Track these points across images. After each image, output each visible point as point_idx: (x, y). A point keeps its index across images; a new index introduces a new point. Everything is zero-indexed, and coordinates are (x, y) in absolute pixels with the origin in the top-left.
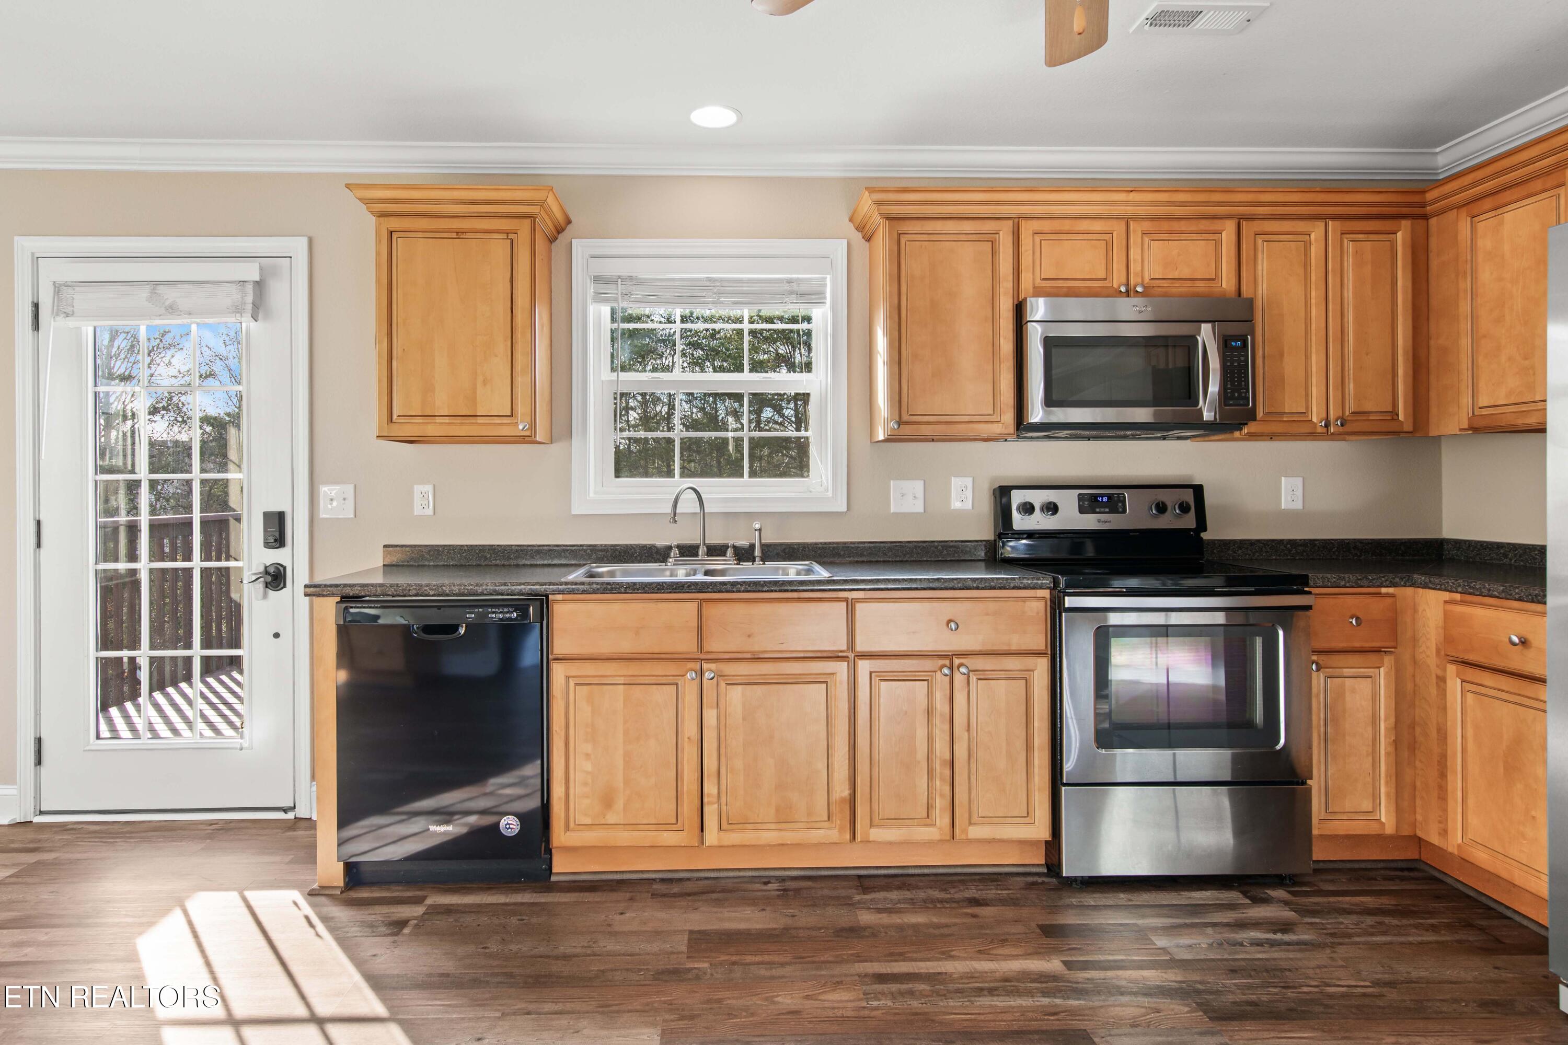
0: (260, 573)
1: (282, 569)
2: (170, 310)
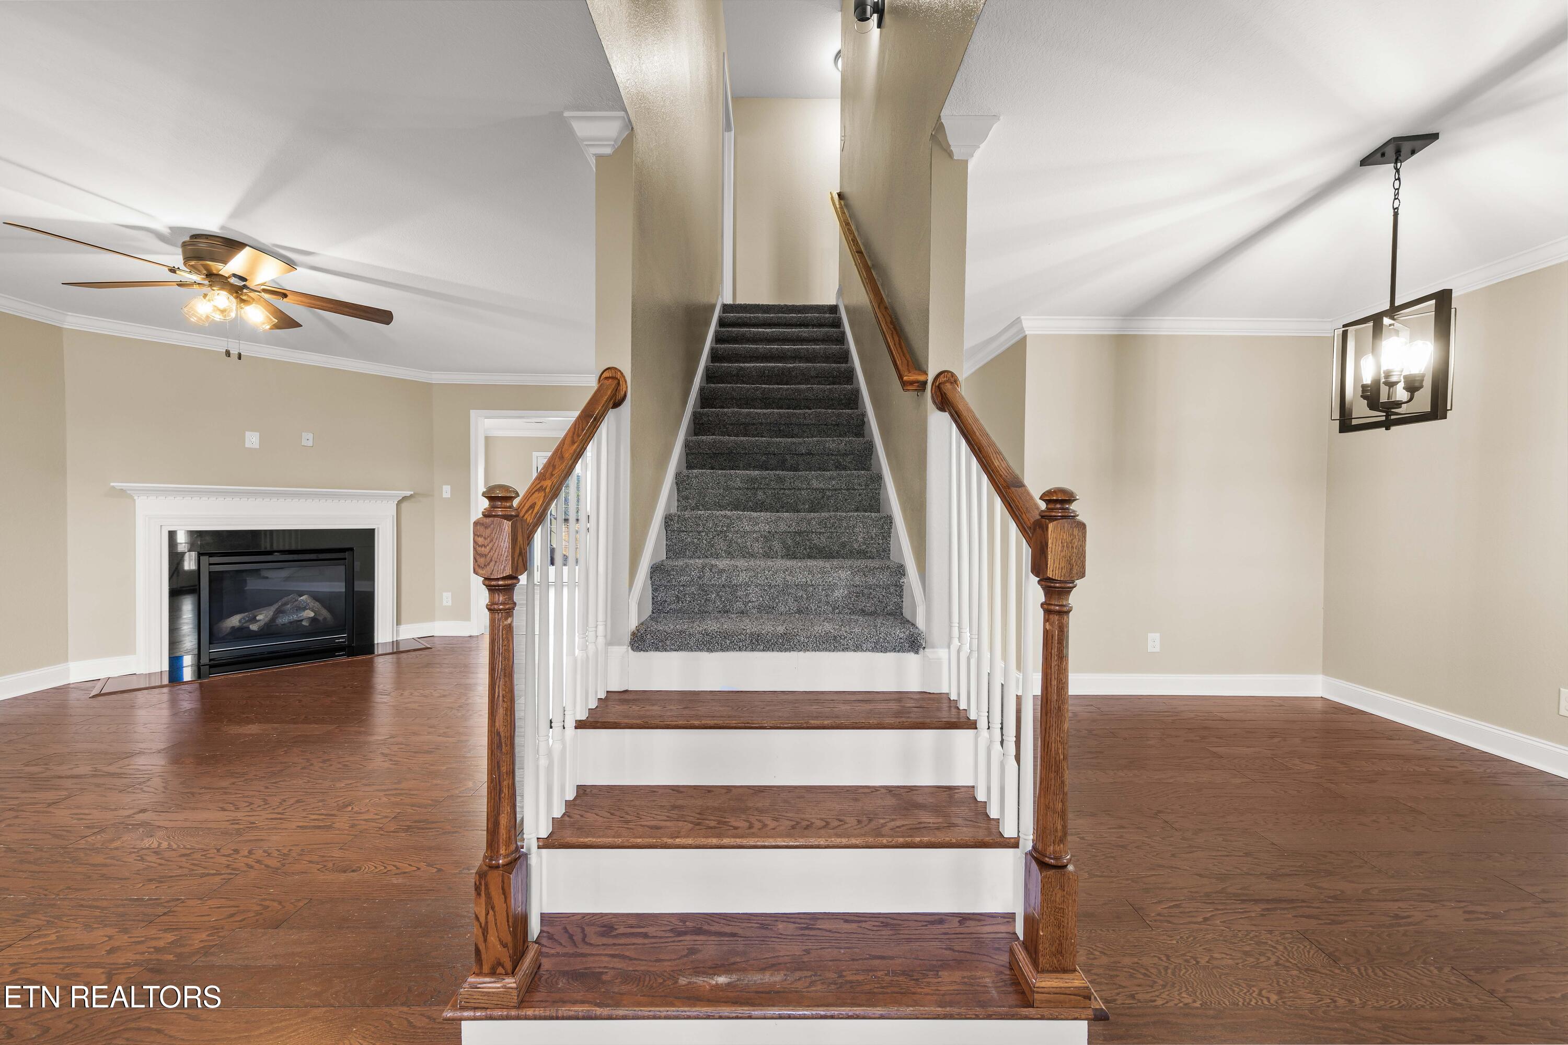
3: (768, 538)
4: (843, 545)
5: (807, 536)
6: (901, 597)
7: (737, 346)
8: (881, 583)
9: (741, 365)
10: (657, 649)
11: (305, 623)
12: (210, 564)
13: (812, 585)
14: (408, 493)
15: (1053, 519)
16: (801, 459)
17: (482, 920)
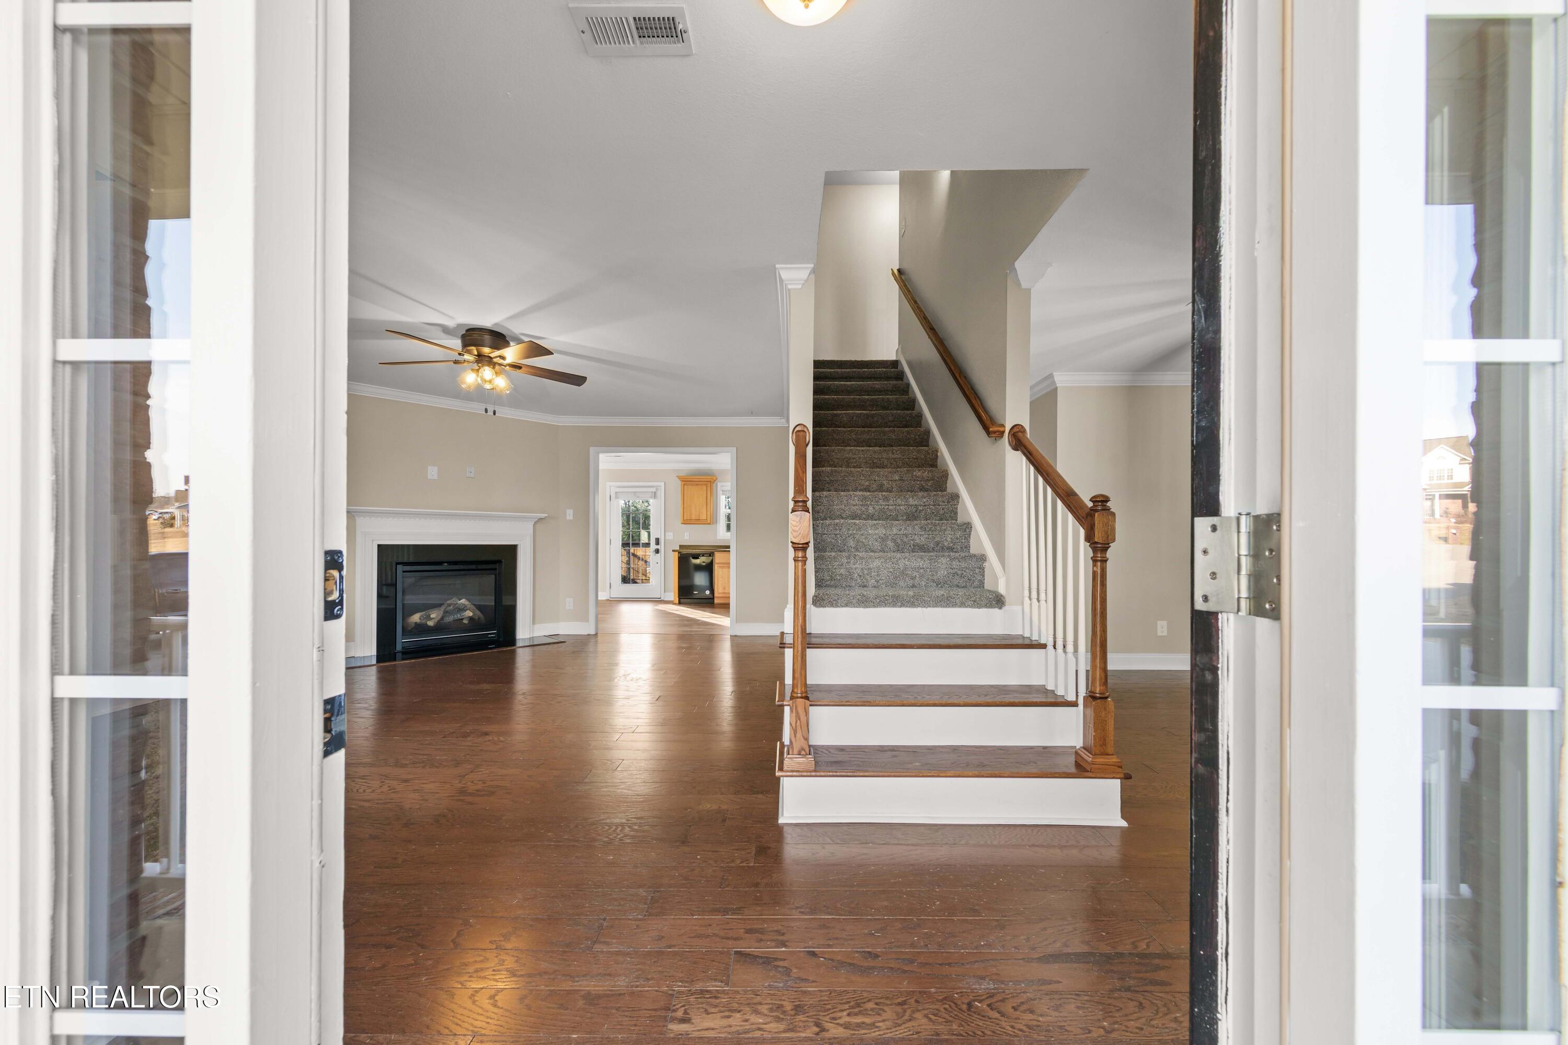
0: (654, 550)
1: (658, 549)
3: (884, 539)
4: (938, 544)
5: (911, 537)
6: (983, 576)
7: (826, 397)
8: (970, 566)
9: (835, 412)
10: (832, 606)
11: (465, 621)
12: (404, 572)
13: (923, 568)
14: (543, 516)
15: (1097, 511)
16: (894, 484)
17: (794, 725)
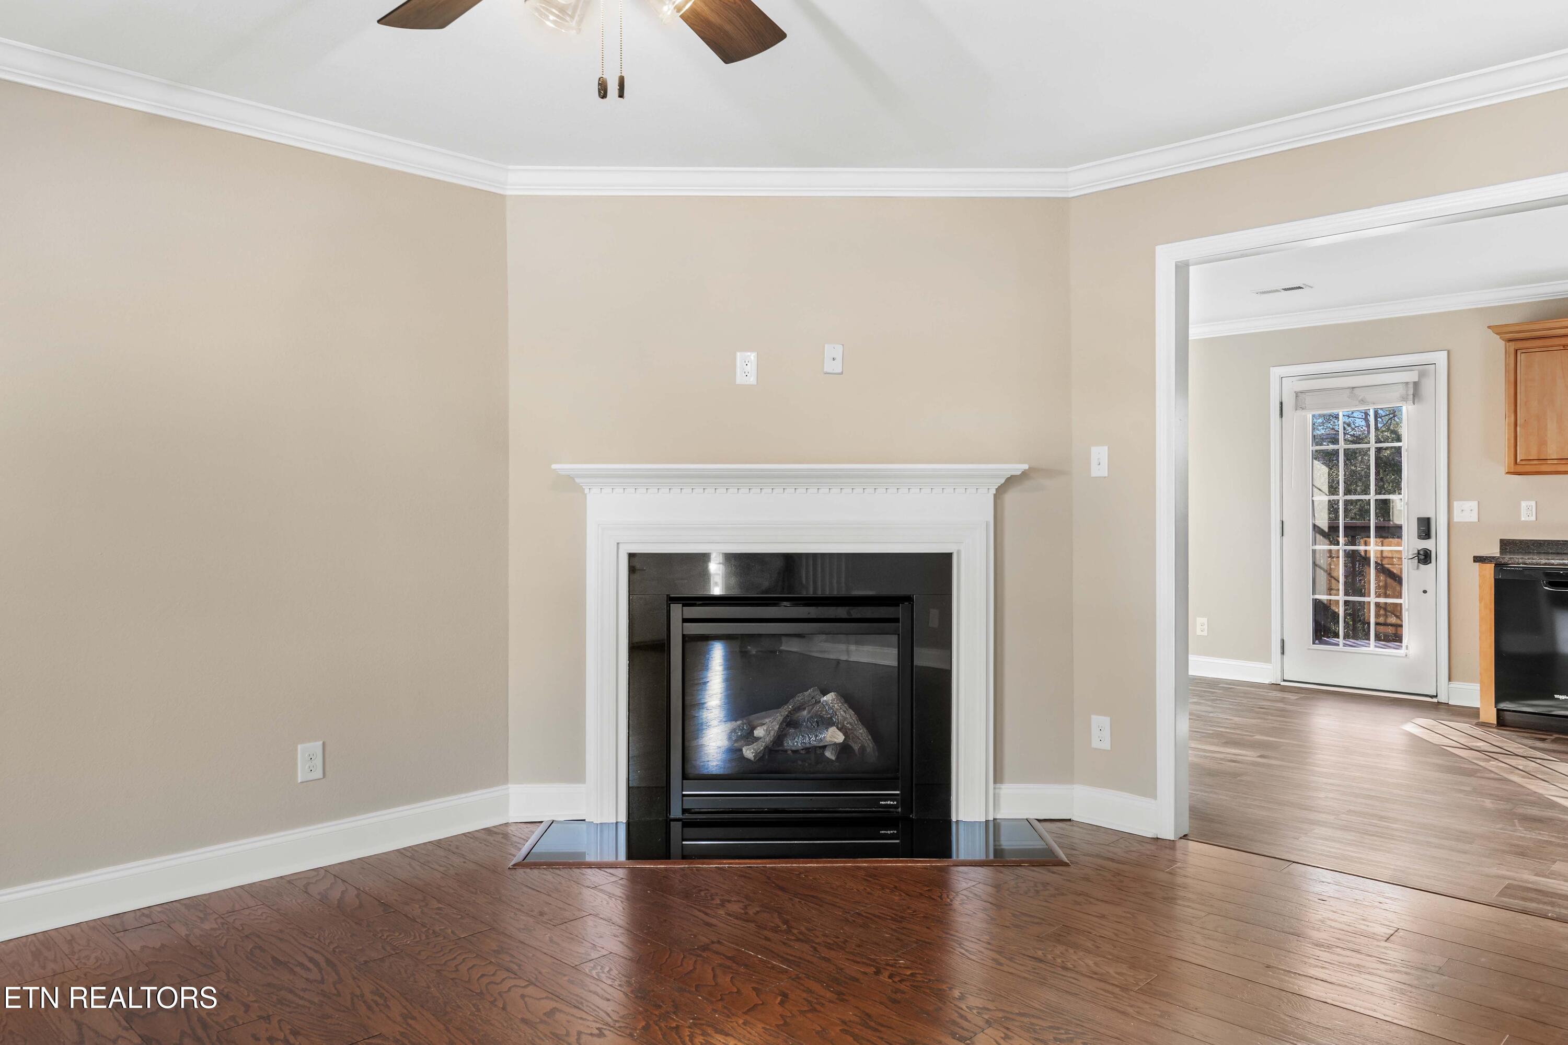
0: (1416, 554)
1: (1429, 552)
2: (1362, 402)
11: (830, 754)
12: (685, 620)
14: (1018, 468)
